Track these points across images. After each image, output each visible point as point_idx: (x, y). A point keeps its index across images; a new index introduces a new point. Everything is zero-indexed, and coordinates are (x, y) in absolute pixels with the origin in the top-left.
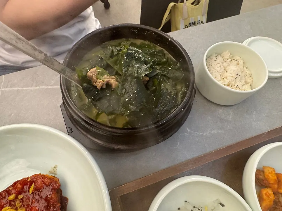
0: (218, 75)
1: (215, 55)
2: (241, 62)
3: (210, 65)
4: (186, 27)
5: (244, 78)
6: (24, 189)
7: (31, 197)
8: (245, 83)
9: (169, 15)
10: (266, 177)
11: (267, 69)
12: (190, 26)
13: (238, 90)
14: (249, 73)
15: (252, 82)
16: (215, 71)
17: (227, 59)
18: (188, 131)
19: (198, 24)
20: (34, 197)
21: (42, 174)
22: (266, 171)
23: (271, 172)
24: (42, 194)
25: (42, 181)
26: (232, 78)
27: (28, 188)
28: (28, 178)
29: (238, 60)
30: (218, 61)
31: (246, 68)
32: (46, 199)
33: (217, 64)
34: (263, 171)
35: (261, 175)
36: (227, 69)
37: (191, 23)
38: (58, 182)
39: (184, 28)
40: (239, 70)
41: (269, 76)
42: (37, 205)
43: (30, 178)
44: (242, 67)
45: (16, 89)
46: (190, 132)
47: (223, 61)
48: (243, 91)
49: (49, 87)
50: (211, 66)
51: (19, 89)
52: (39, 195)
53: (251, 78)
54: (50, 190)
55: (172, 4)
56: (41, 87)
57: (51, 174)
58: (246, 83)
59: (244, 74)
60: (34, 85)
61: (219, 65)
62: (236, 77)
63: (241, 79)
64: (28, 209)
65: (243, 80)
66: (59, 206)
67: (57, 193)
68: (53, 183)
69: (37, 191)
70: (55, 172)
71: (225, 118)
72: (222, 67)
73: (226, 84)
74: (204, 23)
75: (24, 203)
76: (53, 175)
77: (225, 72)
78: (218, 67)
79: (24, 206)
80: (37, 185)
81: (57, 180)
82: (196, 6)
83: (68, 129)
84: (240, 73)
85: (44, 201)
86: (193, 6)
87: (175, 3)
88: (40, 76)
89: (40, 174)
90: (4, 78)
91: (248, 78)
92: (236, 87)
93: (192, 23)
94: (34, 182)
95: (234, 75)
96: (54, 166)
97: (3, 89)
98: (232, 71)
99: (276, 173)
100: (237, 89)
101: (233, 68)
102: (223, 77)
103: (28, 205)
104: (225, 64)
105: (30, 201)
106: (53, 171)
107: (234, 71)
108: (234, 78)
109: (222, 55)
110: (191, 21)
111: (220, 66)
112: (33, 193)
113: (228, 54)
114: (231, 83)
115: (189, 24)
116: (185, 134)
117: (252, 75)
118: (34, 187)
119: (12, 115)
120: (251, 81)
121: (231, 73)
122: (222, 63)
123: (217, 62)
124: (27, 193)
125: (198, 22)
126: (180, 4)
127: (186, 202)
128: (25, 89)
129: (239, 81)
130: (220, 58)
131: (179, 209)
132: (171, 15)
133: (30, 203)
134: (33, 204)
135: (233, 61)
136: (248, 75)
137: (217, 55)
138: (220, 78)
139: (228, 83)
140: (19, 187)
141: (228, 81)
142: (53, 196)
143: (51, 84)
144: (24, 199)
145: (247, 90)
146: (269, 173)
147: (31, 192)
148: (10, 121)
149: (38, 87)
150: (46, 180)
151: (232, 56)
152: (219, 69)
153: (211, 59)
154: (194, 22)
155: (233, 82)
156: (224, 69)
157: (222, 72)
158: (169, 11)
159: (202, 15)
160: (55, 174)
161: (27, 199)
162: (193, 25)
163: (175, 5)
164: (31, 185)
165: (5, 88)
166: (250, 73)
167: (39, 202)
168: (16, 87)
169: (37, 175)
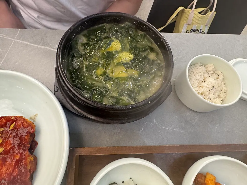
0: (196, 83)
1: (200, 64)
2: (221, 78)
3: (192, 71)
4: (187, 32)
5: (218, 92)
6: (6, 124)
7: (10, 132)
8: (217, 97)
9: (176, 17)
10: (206, 182)
11: (242, 89)
12: (191, 32)
13: (208, 101)
14: (224, 89)
15: (225, 98)
16: (195, 78)
17: (210, 71)
18: (154, 122)
19: (199, 33)
20: (11, 133)
21: (23, 117)
22: (208, 177)
23: (212, 179)
24: (18, 133)
25: (22, 123)
26: (207, 89)
27: (9, 125)
28: (12, 117)
29: (219, 74)
30: (201, 70)
31: (224, 84)
32: (21, 138)
33: (199, 73)
34: (205, 177)
35: (202, 179)
36: (206, 79)
37: (192, 30)
38: (34, 128)
39: (185, 33)
40: (217, 84)
41: (241, 97)
42: (12, 140)
43: (13, 117)
44: (220, 82)
45: (26, 43)
46: (155, 123)
47: (205, 72)
48: (213, 104)
49: (52, 50)
50: (193, 73)
51: (28, 44)
52: (16, 133)
53: (224, 94)
54: (26, 132)
55: (181, 8)
56: (46, 47)
57: (31, 120)
58: (219, 97)
59: (219, 89)
60: (41, 44)
61: (200, 74)
62: (212, 89)
63: (215, 92)
64: (4, 141)
65: (217, 94)
66: (29, 147)
67: (31, 136)
68: (30, 128)
69: (16, 129)
70: (34, 120)
71: (190, 121)
72: (202, 76)
73: (200, 92)
74: (204, 33)
75: (3, 136)
76: (32, 121)
77: (203, 82)
78: (198, 76)
79: (2, 137)
80: (17, 125)
81: (34, 126)
82: (203, 16)
83: (56, 87)
84: (216, 87)
85: (18, 139)
86: (200, 15)
87: (184, 8)
88: (48, 38)
89: (22, 117)
90: (20, 31)
91: (223, 93)
92: (208, 97)
93: (194, 30)
94: (15, 121)
95: (210, 87)
96: (35, 115)
97: (16, 40)
98: (210, 83)
99: (216, 182)
100: (208, 99)
101: (211, 80)
102: (200, 86)
103: (6, 138)
104: (206, 75)
105: (8, 135)
106: (33, 118)
107: (212, 83)
108: (209, 89)
109: (206, 66)
110: (194, 28)
111: (201, 76)
112: (12, 130)
113: (212, 67)
114: (205, 93)
115: (191, 30)
116: (150, 124)
117: (227, 92)
118: (14, 125)
119: (16, 63)
120: (224, 96)
121: (208, 84)
122: (204, 73)
123: (199, 71)
124: (7, 129)
125: (199, 31)
126: (188, 10)
127: (130, 178)
128: (33, 45)
129: (213, 94)
130: (203, 68)
131: (123, 182)
132: (177, 18)
133: (8, 137)
134: (9, 138)
135: (215, 74)
136: (223, 90)
137: (202, 64)
138: (196, 85)
139: (202, 92)
140: (3, 122)
141: (203, 90)
142: (26, 137)
143: (54, 48)
144: (4, 132)
145: (218, 103)
146: (210, 180)
147: (10, 129)
148: (13, 67)
149: (44, 47)
150: (25, 123)
151: (215, 69)
152: (198, 77)
153: (195, 67)
154: (196, 29)
155: (207, 93)
156: (203, 79)
157: (201, 81)
158: (177, 14)
159: (205, 26)
160: (34, 121)
161: (6, 133)
162: (194, 32)
163: (184, 9)
164: (13, 123)
165: (18, 39)
166: (226, 89)
167: (15, 138)
168: (26, 41)
169: (20, 117)
